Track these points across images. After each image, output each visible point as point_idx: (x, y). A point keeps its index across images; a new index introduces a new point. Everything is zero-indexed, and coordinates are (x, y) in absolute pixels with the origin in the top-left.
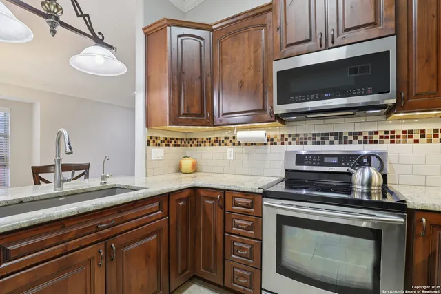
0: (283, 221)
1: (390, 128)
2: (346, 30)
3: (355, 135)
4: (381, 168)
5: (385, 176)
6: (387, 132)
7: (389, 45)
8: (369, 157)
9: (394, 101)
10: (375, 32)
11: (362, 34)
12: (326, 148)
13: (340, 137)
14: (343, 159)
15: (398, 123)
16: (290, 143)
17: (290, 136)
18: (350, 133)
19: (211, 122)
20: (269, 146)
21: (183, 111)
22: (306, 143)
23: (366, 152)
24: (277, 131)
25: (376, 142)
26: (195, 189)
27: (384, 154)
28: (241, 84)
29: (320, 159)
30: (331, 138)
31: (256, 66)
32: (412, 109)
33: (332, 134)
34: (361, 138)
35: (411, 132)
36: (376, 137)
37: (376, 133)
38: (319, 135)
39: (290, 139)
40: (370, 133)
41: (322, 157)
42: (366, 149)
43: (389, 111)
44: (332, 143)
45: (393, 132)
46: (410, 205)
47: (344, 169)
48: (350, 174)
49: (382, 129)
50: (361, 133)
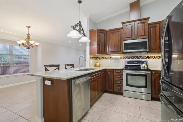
0: (127, 75)
1: (148, 56)
2: (139, 36)
3: (141, 57)
4: (146, 64)
5: (147, 66)
6: (147, 56)
7: (147, 40)
8: (144, 62)
9: (148, 51)
10: (145, 37)
11: (142, 37)
12: (134, 60)
13: (137, 57)
14: (138, 62)
15: (150, 55)
16: (126, 59)
17: (125, 57)
18: (140, 57)
19: (106, 54)
20: (120, 59)
21: (100, 51)
22: (129, 59)
23: (143, 61)
24: (122, 56)
25: (145, 59)
26: (105, 69)
27: (147, 61)
28: (115, 45)
29: (133, 62)
30: (135, 58)
31: (118, 41)
32: (152, 52)
33: (135, 57)
34: (142, 58)
35: (152, 56)
36: (145, 58)
37: (145, 57)
38: (132, 57)
39: (126, 58)
40: (144, 57)
41: (134, 62)
42: (143, 60)
43: (148, 52)
44: (135, 59)
45: (149, 56)
46: (151, 70)
47: (139, 65)
48: (140, 66)
49: (146, 56)
50: (142, 57)
